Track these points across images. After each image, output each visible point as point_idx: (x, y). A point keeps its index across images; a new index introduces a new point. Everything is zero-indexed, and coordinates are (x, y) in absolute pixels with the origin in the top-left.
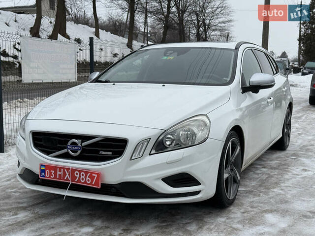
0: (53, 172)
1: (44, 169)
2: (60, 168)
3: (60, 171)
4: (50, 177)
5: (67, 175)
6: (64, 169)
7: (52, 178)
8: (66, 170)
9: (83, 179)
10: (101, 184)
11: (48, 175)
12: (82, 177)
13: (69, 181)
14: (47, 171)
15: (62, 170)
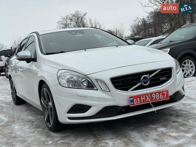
0: (139, 99)
1: (132, 99)
2: (143, 95)
3: (143, 97)
4: (137, 103)
5: (148, 98)
6: (145, 95)
7: (139, 104)
8: (146, 95)
9: (158, 97)
10: (170, 96)
11: (135, 103)
12: (157, 96)
13: (150, 101)
14: (135, 100)
15: (144, 96)
